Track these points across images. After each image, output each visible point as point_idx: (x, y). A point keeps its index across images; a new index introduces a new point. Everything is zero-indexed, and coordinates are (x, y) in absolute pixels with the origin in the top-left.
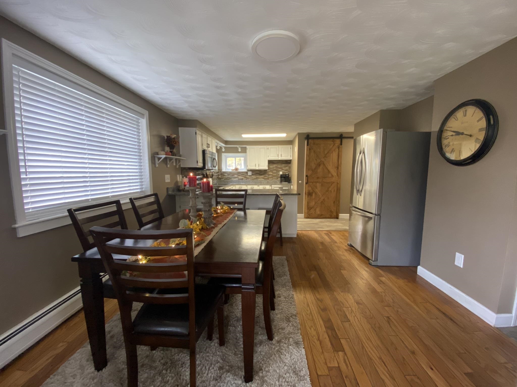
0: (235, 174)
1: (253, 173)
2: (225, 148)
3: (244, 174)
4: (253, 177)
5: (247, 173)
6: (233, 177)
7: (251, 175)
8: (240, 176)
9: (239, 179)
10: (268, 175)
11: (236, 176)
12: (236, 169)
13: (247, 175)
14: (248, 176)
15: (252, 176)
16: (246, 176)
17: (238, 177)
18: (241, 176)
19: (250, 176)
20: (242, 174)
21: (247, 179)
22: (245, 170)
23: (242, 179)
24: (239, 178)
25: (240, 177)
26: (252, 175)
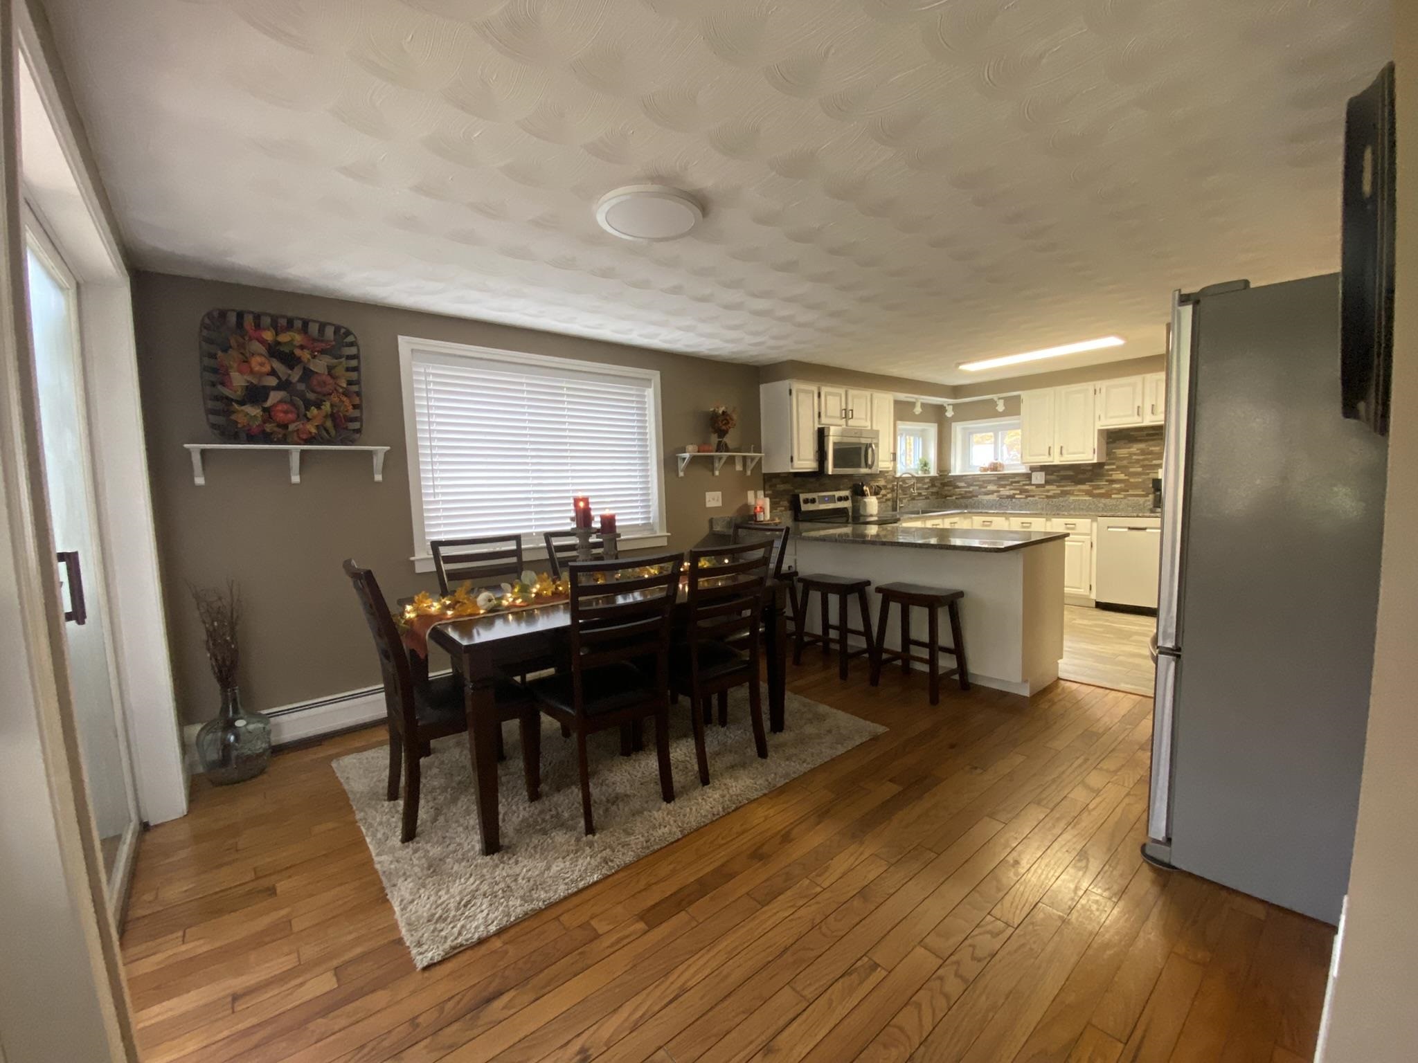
0: (989, 482)
1: (1049, 477)
2: (955, 406)
3: (1018, 482)
4: (1048, 491)
5: (1028, 476)
6: (983, 490)
7: (1043, 482)
8: (1004, 486)
9: (1001, 497)
10: (1107, 481)
11: (991, 487)
12: (994, 467)
13: (1031, 484)
14: (1034, 487)
15: (1048, 487)
16: (1027, 487)
17: (998, 491)
18: (1008, 487)
19: (1038, 486)
20: (1012, 482)
21: (1027, 497)
22: (1023, 470)
23: (1012, 497)
24: (1002, 493)
25: (1006, 492)
26: (1047, 482)
